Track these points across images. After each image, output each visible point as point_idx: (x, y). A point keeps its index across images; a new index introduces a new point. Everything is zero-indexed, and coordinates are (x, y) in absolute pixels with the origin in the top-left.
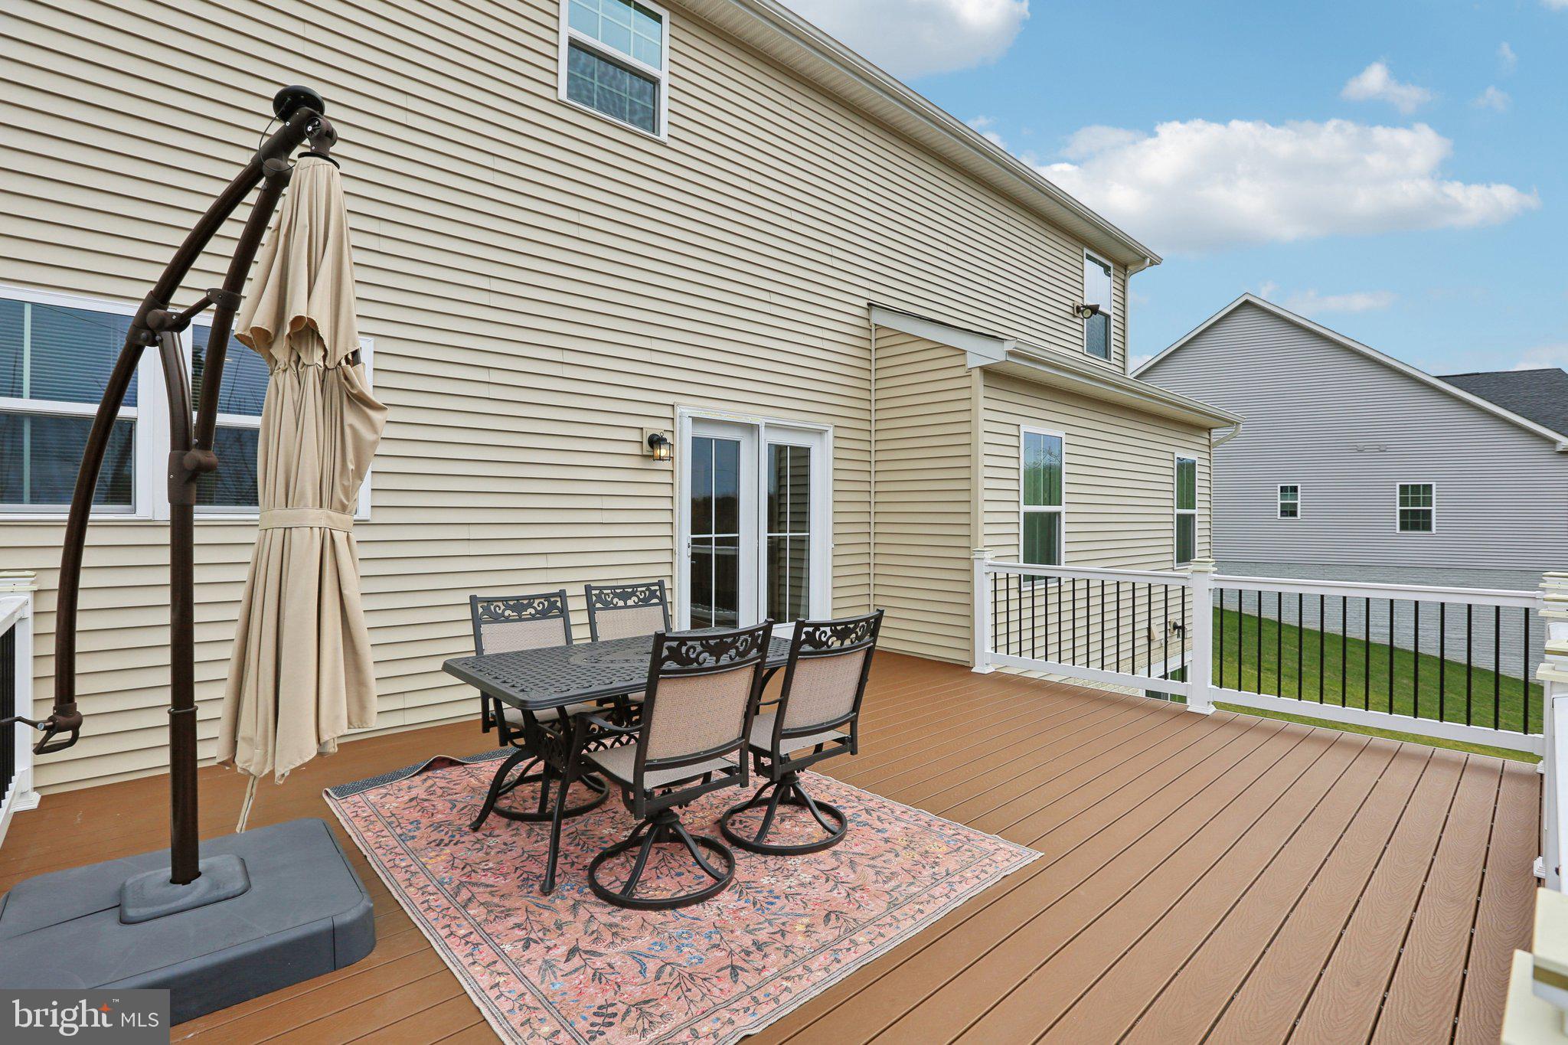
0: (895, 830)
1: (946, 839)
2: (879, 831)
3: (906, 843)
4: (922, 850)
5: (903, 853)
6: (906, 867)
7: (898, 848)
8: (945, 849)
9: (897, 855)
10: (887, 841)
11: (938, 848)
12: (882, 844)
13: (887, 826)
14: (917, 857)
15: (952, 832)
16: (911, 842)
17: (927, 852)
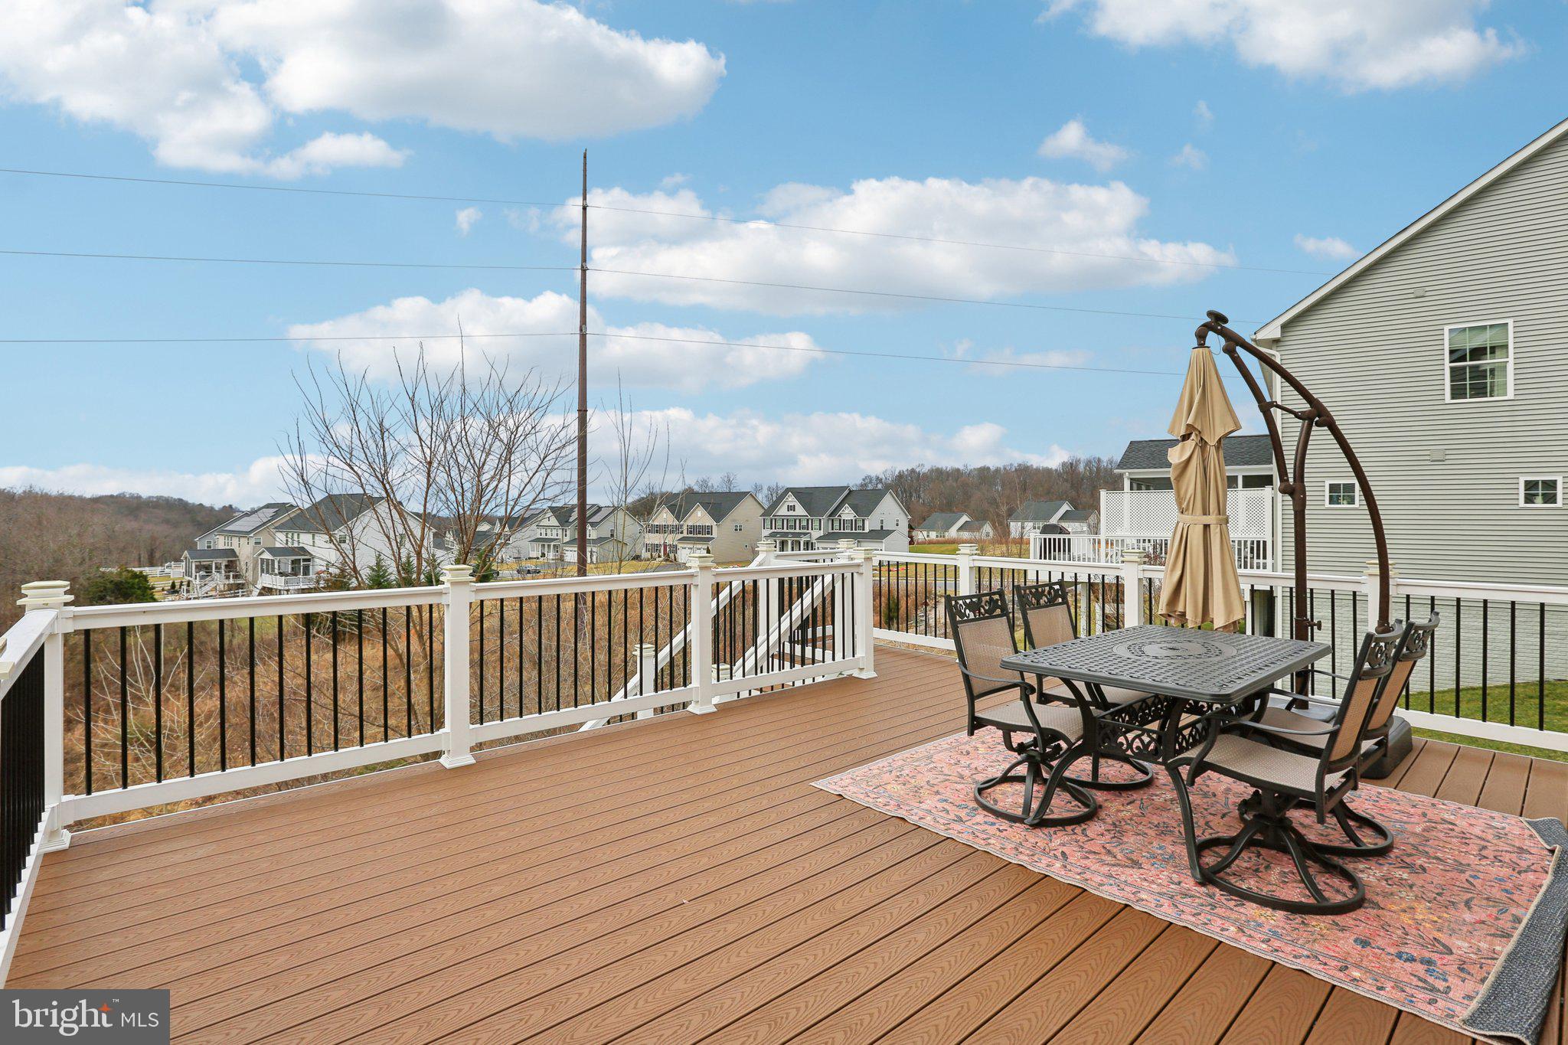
0: (930, 802)
1: (886, 794)
2: (946, 801)
3: (921, 791)
4: (908, 786)
5: (923, 784)
6: (921, 775)
7: (927, 787)
8: (888, 787)
9: (928, 782)
10: (937, 793)
11: (895, 788)
12: (941, 790)
13: (940, 805)
14: (913, 781)
15: (879, 800)
16: (916, 792)
17: (904, 785)
